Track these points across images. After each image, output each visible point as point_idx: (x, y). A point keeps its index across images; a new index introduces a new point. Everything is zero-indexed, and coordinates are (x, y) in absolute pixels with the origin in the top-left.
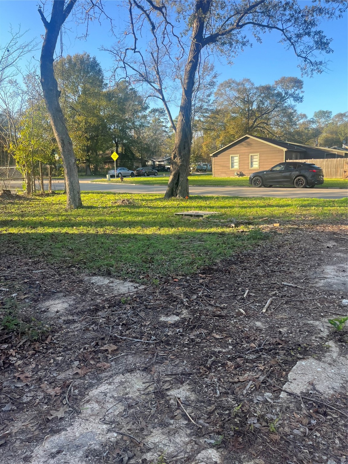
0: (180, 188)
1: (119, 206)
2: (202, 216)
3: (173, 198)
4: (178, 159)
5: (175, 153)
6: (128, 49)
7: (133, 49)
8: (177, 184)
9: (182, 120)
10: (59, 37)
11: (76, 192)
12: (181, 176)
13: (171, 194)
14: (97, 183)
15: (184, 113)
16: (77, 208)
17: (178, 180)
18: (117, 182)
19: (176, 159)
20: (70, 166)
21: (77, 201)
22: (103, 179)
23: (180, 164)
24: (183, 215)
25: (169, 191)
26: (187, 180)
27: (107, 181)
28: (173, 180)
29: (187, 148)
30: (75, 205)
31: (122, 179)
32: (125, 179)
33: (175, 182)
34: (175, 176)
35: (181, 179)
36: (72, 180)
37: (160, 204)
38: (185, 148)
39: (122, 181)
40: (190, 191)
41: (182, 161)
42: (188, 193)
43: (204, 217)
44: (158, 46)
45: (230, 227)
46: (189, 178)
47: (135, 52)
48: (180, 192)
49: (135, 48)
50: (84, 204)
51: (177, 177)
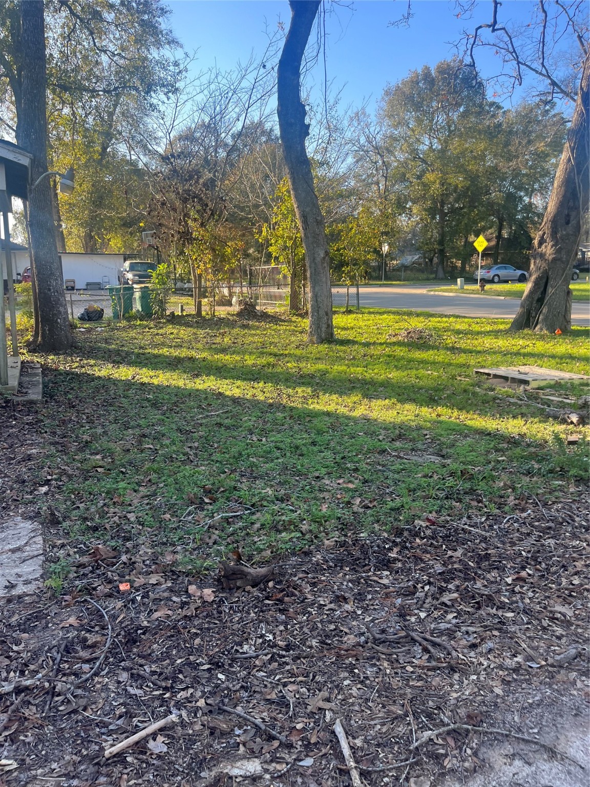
0: (545, 310)
1: (399, 344)
2: (526, 382)
3: (526, 331)
4: (549, 247)
5: (545, 233)
6: (480, 27)
7: (489, 26)
8: (541, 301)
9: (569, 160)
12: (551, 282)
13: (525, 322)
15: (575, 143)
16: (322, 341)
17: (544, 292)
19: (543, 247)
21: (323, 329)
22: (453, 287)
23: (550, 258)
25: (521, 316)
26: (569, 292)
28: (532, 292)
29: (573, 222)
30: (319, 337)
31: (482, 286)
32: (488, 287)
33: (538, 295)
34: (536, 283)
35: (550, 290)
38: (568, 223)
39: (483, 290)
40: (573, 316)
41: (558, 251)
42: (568, 322)
44: (544, 11)
46: (571, 287)
47: (494, 30)
48: (545, 319)
49: (495, 22)
50: (339, 334)
51: (543, 285)
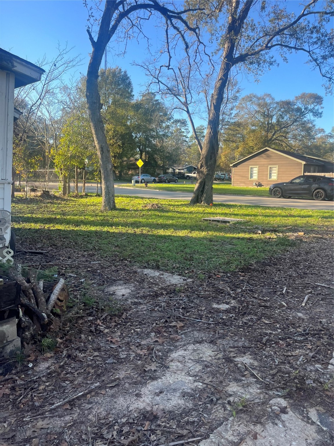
0: (205, 195)
1: (149, 210)
2: (229, 222)
3: (198, 204)
4: (205, 169)
5: (202, 163)
6: (162, 66)
7: (167, 67)
8: (202, 192)
9: (210, 132)
10: (104, 56)
11: (111, 196)
12: (207, 183)
13: (196, 201)
14: (123, 187)
15: (212, 126)
16: (112, 210)
17: (204, 188)
18: (141, 187)
19: (202, 168)
20: (107, 171)
21: (112, 203)
22: (128, 184)
23: (206, 173)
24: (210, 220)
25: (194, 198)
26: (212, 188)
27: (132, 186)
28: (199, 188)
29: (213, 159)
30: (110, 207)
31: (146, 185)
33: (201, 189)
34: (200, 183)
35: (206, 187)
36: (108, 184)
37: (187, 209)
38: (211, 159)
39: (146, 186)
40: (214, 199)
41: (208, 171)
42: (212, 200)
43: (231, 223)
44: (190, 64)
45: (256, 233)
46: (214, 186)
47: (169, 69)
48: (205, 199)
49: (169, 65)
50: (117, 206)
51: (203, 185)
